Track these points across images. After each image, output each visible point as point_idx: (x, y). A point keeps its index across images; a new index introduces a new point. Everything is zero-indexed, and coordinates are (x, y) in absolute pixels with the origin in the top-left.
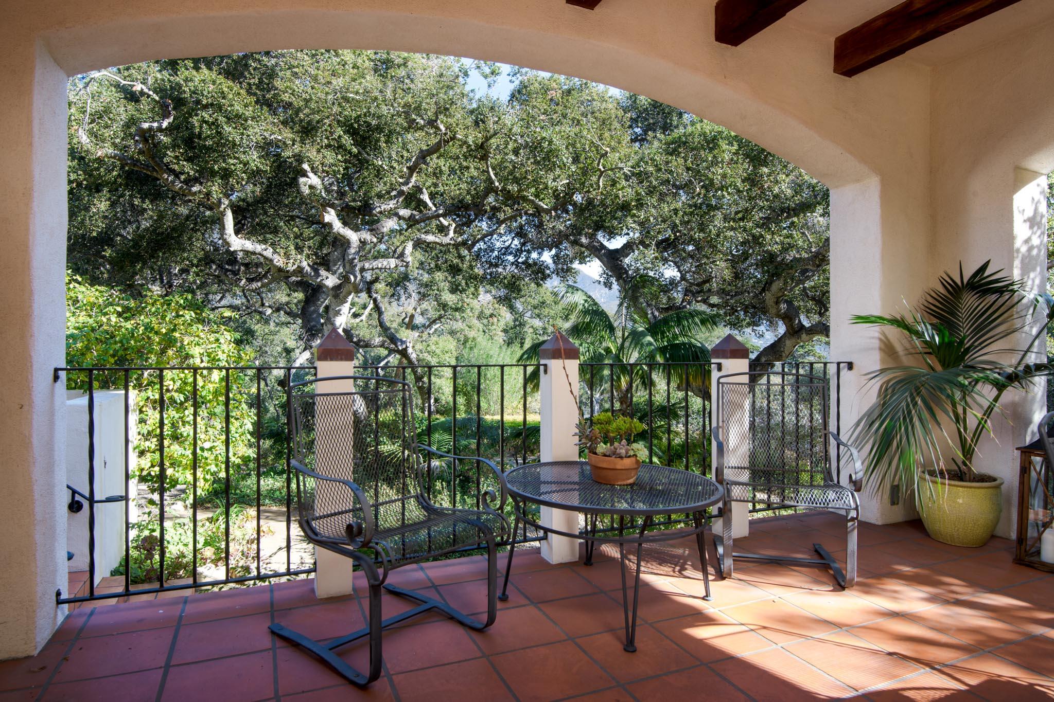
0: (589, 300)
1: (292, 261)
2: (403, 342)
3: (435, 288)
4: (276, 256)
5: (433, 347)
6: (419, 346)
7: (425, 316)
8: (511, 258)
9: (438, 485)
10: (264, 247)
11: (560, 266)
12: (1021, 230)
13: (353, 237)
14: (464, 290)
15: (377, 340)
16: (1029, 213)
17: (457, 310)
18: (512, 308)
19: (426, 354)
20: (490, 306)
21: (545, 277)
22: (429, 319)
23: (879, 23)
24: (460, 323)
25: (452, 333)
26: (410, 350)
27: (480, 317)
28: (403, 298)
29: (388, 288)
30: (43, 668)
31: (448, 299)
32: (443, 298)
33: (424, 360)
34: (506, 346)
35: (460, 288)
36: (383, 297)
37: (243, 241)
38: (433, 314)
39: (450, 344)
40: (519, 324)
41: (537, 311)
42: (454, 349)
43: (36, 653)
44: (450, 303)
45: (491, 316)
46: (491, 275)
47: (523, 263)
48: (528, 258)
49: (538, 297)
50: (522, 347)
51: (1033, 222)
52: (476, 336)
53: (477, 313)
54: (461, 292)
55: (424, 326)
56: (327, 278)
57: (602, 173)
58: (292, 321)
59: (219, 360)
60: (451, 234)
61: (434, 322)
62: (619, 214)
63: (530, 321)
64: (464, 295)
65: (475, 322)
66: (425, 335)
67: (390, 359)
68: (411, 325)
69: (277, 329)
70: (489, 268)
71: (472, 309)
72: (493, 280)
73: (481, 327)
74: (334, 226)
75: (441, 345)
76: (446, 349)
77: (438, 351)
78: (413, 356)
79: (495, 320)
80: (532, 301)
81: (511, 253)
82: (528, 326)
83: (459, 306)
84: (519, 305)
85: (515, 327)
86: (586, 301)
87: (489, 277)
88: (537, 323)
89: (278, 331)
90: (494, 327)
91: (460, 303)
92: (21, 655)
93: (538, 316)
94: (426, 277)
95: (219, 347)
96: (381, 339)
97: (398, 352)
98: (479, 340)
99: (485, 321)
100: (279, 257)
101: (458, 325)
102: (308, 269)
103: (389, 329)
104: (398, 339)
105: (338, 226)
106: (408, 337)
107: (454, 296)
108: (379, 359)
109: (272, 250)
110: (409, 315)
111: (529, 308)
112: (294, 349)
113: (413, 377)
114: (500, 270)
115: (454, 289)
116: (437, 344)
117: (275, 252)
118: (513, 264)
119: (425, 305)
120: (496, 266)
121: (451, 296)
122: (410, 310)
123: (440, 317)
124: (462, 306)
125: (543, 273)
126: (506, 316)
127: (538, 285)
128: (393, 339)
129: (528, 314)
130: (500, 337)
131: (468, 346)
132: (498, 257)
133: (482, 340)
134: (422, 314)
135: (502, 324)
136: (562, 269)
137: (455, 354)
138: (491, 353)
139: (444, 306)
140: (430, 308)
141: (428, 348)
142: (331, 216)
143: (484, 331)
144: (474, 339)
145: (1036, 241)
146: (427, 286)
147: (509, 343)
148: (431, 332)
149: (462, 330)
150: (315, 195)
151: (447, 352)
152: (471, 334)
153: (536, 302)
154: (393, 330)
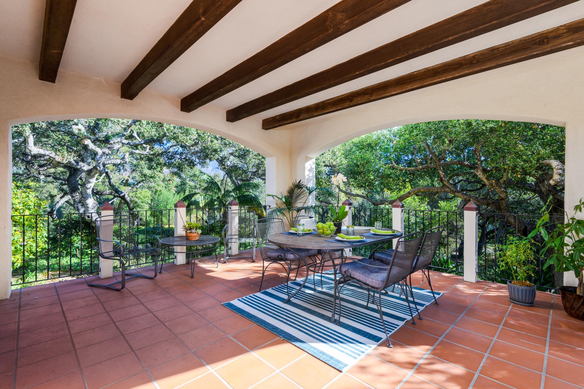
0: (209, 178)
1: (65, 159)
2: (122, 193)
3: (140, 167)
4: (56, 156)
5: (139, 195)
6: (131, 194)
7: (135, 180)
8: (178, 156)
9: (141, 254)
10: (50, 152)
11: (201, 161)
12: (307, 173)
13: (99, 151)
14: (155, 168)
15: (108, 192)
16: (309, 168)
17: (151, 177)
18: (180, 177)
19: (135, 198)
20: (169, 176)
21: (194, 165)
22: (136, 181)
23: (271, 119)
24: (153, 184)
25: (149, 188)
26: (126, 196)
27: (163, 181)
28: (122, 171)
29: (114, 167)
30: (15, 300)
31: (147, 172)
32: (144, 172)
33: (134, 201)
34: (176, 194)
35: (153, 167)
36: (111, 171)
37: (39, 150)
38: (138, 178)
39: (149, 193)
40: (183, 184)
41: (192, 178)
42: (150, 196)
43: (9, 298)
44: (148, 174)
45: (169, 180)
46: (168, 163)
47: (184, 159)
48: (186, 156)
49: (193, 172)
50: (184, 194)
51: (310, 170)
52: (161, 189)
53: (162, 179)
54: (153, 169)
55: (134, 184)
56: (84, 166)
57: (209, 136)
58: (55, 181)
59: (30, 205)
60: (148, 150)
61: (140, 182)
62: (213, 153)
63: (188, 182)
64: (155, 171)
65: (161, 183)
66: (135, 189)
67: (115, 200)
68: (126, 184)
69: (45, 185)
70: (168, 160)
71: (159, 177)
72: (169, 165)
73: (164, 185)
74: (90, 146)
75: (143, 194)
76: (146, 196)
77: (141, 197)
78: (128, 199)
79: (171, 182)
80: (189, 173)
81: (178, 154)
82: (187, 185)
83: (153, 176)
84: (183, 175)
85: (182, 185)
86: (208, 178)
87: (167, 164)
88: (192, 184)
89: (45, 186)
90: (171, 185)
91: (153, 174)
92: (3, 299)
93: (193, 180)
94: (135, 162)
95: (29, 200)
96: (110, 191)
97: (120, 197)
98: (163, 191)
99: (166, 183)
100: (58, 157)
101: (153, 185)
102: (73, 162)
103: (115, 186)
104: (119, 191)
105: (91, 146)
106: (125, 190)
107: (150, 171)
108: (108, 200)
109: (54, 154)
110: (125, 179)
111: (188, 176)
112: (56, 196)
113: (128, 208)
114: (173, 161)
115: (150, 168)
116: (141, 193)
117: (56, 154)
118: (179, 159)
119: (134, 174)
120: (171, 159)
121: (148, 171)
122: (126, 178)
123: (143, 181)
124: (154, 176)
125: (193, 163)
126: (177, 180)
127: (191, 168)
128: (117, 191)
129: (188, 179)
130: (174, 190)
131: (157, 194)
132: (171, 156)
133: (164, 191)
134: (133, 178)
135: (175, 184)
136: (202, 162)
137: (151, 198)
138: (169, 197)
139: (145, 176)
140: (137, 176)
141: (136, 195)
142: (87, 142)
143: (166, 187)
144: (160, 191)
145: (311, 175)
146: (135, 166)
147: (178, 192)
148: (138, 187)
149: (154, 187)
150: (81, 134)
151: (146, 197)
152: (159, 189)
153: (192, 174)
154: (117, 187)
